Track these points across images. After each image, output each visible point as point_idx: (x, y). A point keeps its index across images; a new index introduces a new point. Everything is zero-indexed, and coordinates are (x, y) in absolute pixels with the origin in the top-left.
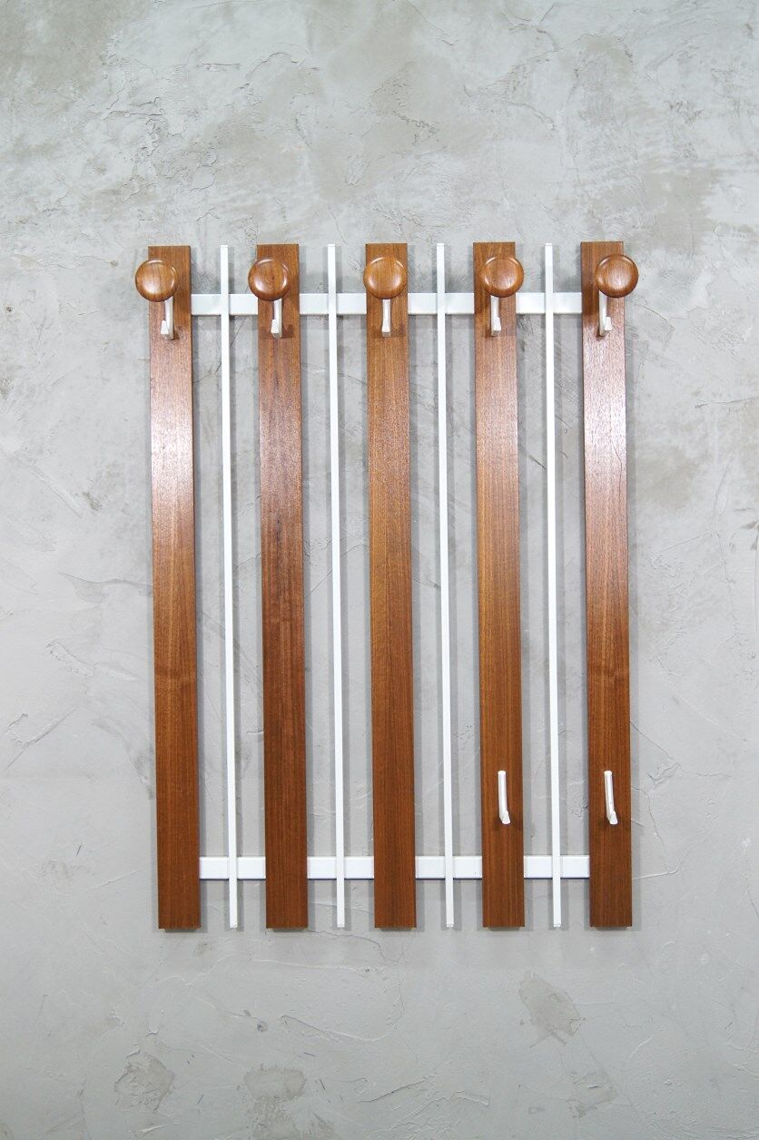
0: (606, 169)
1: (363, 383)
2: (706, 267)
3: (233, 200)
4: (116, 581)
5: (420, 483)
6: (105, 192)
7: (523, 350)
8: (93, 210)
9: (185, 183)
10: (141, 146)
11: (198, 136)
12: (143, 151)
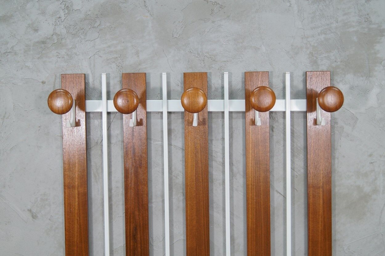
0: (320, 29)
1: (183, 149)
2: (376, 84)
3: (109, 47)
5: (215, 205)
6: (38, 42)
7: (273, 131)
8: (31, 52)
9: (82, 37)
10: (58, 16)
11: (90, 11)
12: (59, 19)
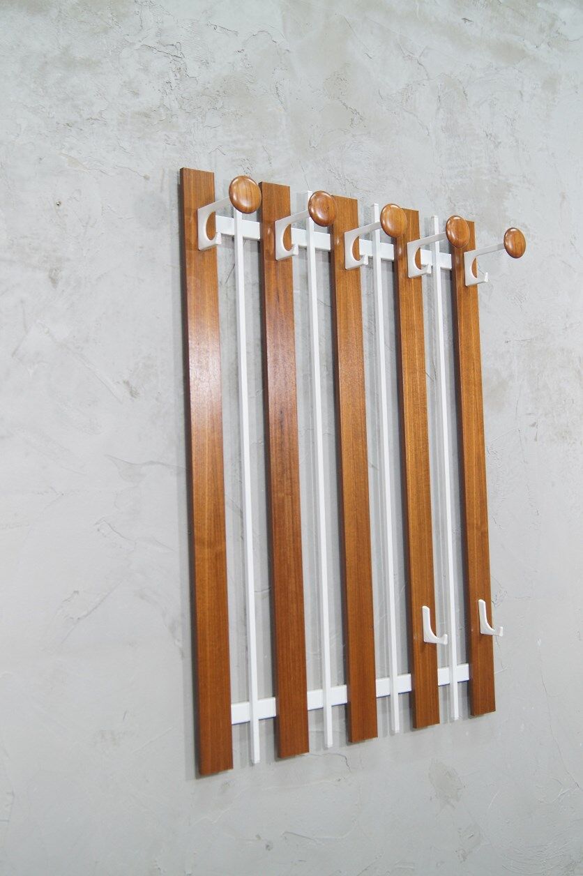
0: (457, 170)
1: (325, 304)
3: (235, 142)
4: (152, 463)
8: (129, 127)
9: (200, 120)
11: (209, 83)
12: (168, 85)
